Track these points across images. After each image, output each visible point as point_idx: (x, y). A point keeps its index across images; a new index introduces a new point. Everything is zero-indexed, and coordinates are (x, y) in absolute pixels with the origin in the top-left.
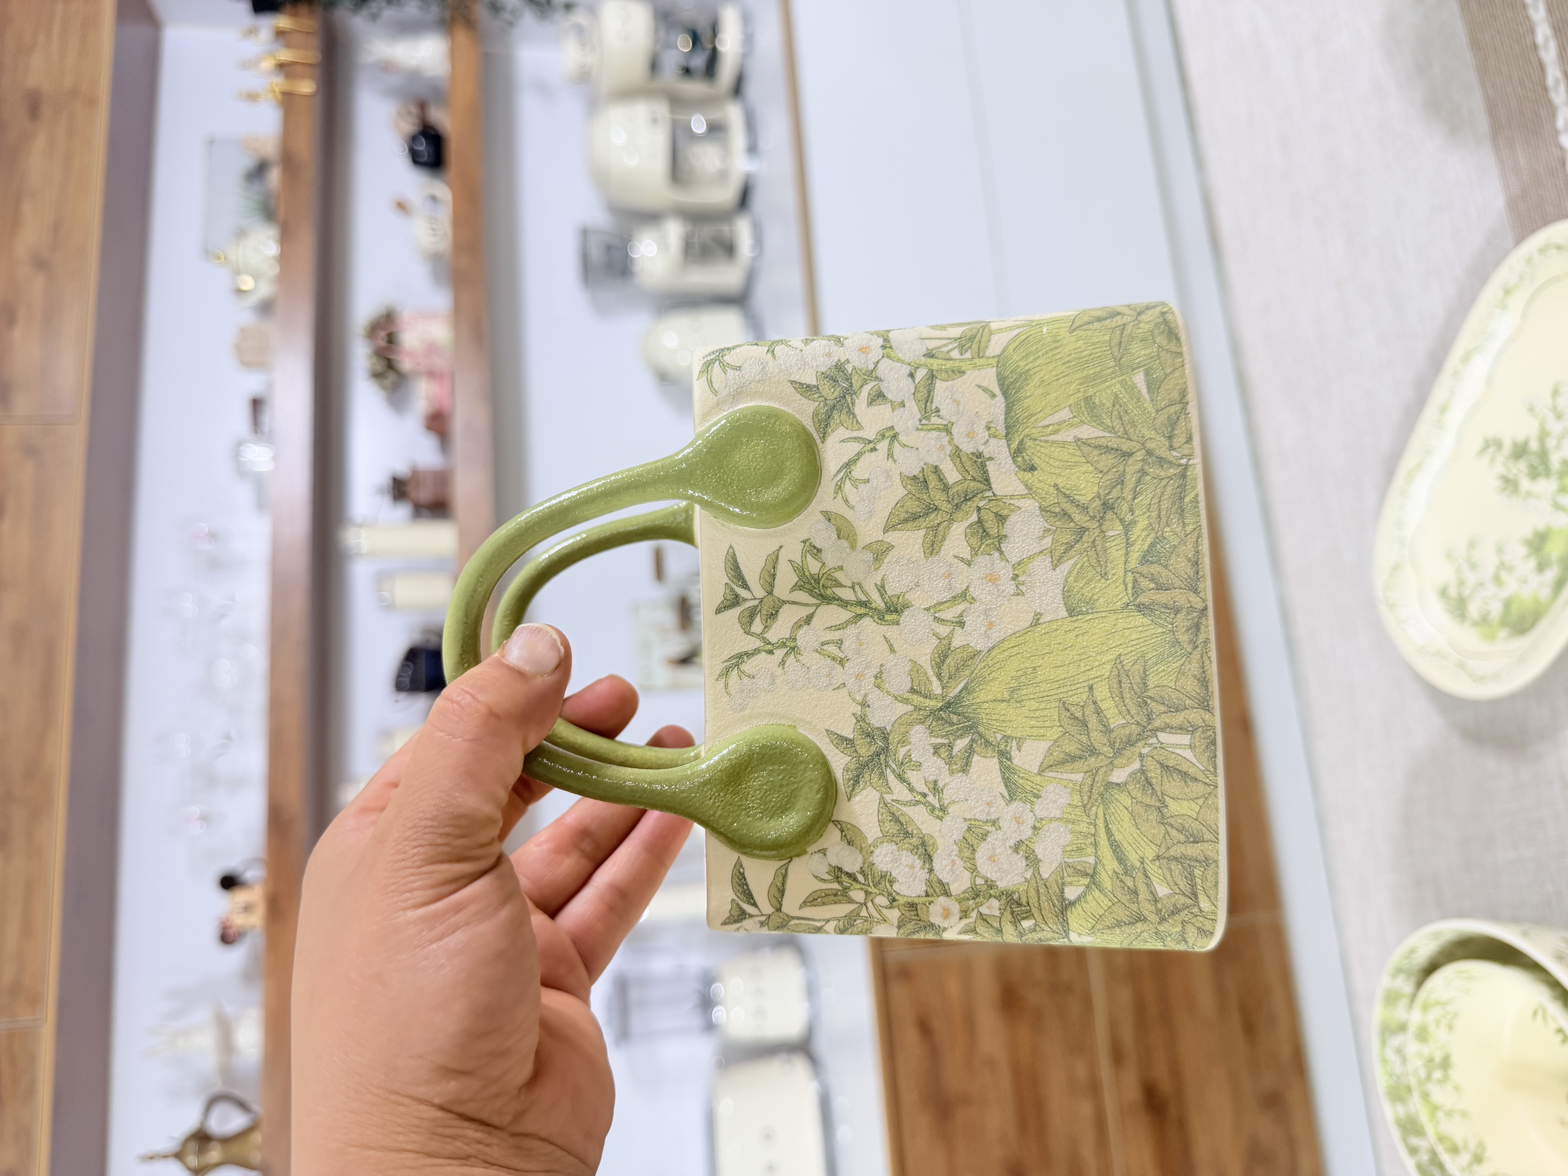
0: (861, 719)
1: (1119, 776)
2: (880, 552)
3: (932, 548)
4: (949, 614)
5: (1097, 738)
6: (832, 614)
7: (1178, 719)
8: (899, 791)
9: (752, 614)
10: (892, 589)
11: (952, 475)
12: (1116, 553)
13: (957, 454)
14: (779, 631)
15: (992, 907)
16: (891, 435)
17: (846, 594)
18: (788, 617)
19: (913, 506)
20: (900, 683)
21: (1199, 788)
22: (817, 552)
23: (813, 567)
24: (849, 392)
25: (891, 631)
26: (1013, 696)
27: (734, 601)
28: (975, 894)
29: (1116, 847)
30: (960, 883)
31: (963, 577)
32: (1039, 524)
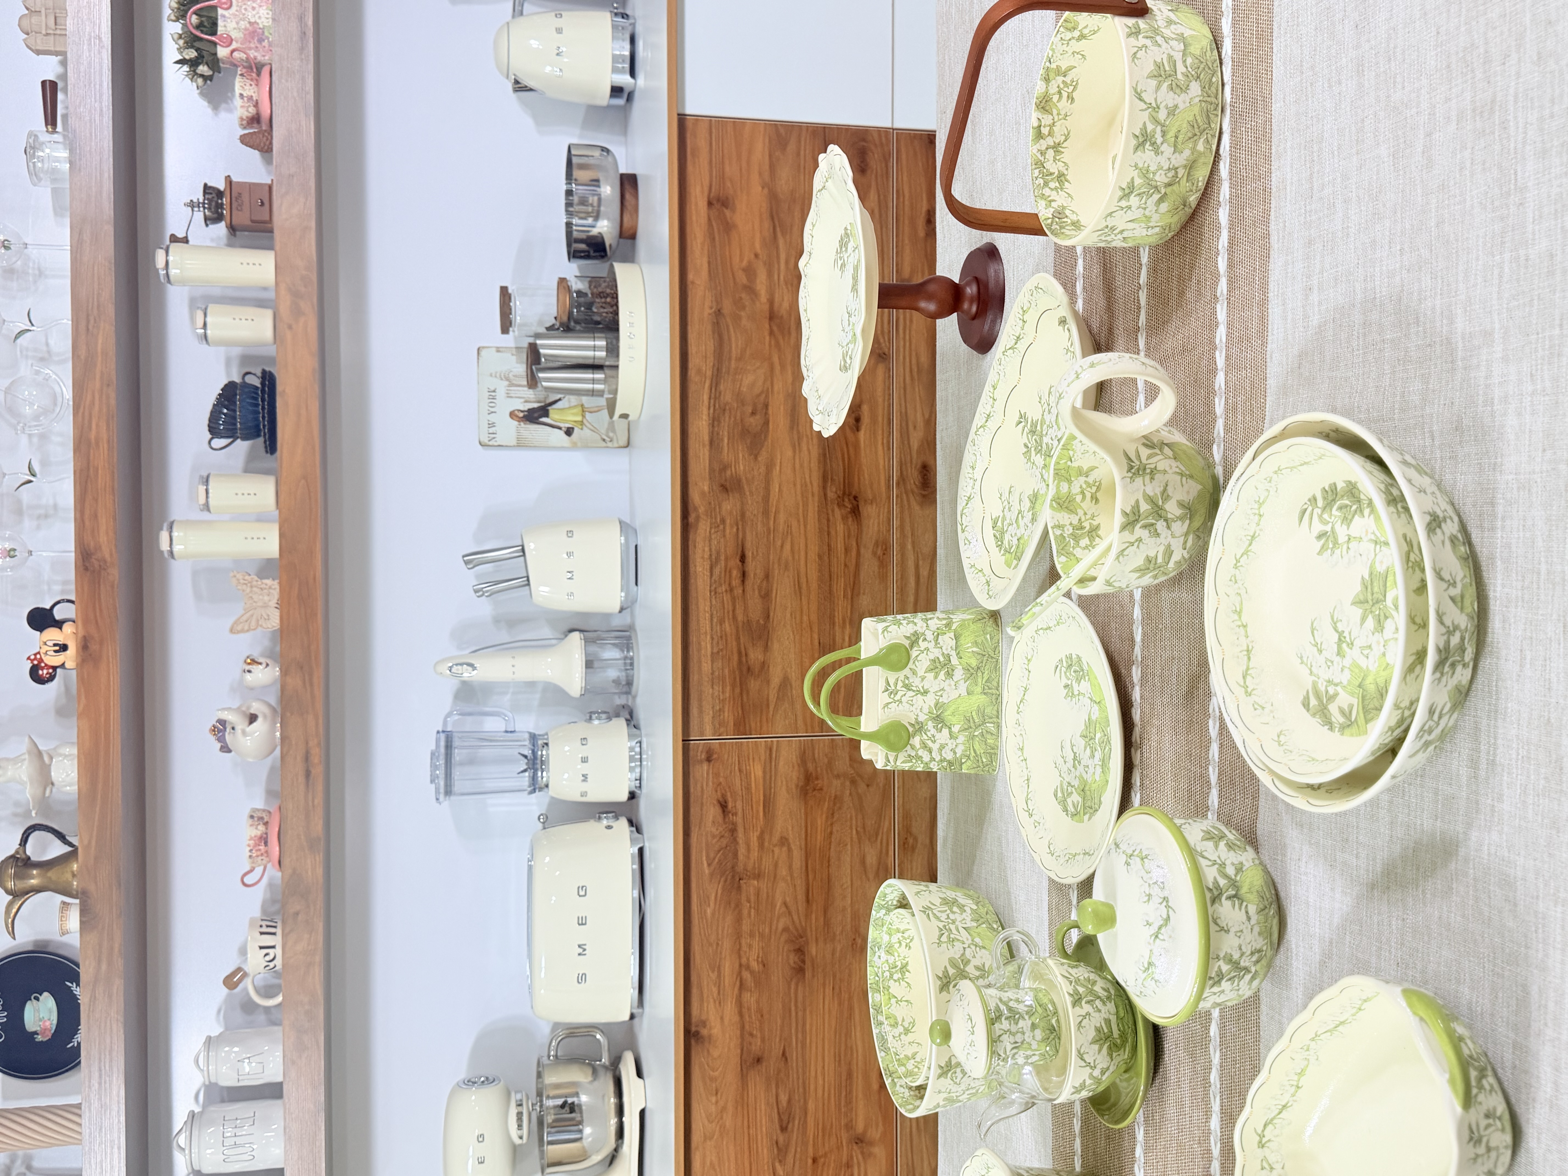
0: (916, 719)
1: (976, 734)
2: (923, 678)
3: (936, 677)
4: (939, 694)
5: (972, 725)
6: (911, 693)
7: (991, 720)
8: (925, 737)
9: (891, 693)
10: (925, 688)
11: (942, 659)
12: (980, 680)
13: (943, 654)
14: (897, 697)
15: (945, 764)
16: (927, 649)
17: (914, 689)
18: (900, 694)
19: (932, 667)
20: (926, 711)
21: (994, 737)
22: (908, 678)
23: (907, 682)
24: (918, 638)
25: (925, 698)
26: (953, 714)
27: (887, 690)
28: (941, 761)
29: (974, 750)
30: (938, 758)
31: (943, 685)
32: (962, 672)
